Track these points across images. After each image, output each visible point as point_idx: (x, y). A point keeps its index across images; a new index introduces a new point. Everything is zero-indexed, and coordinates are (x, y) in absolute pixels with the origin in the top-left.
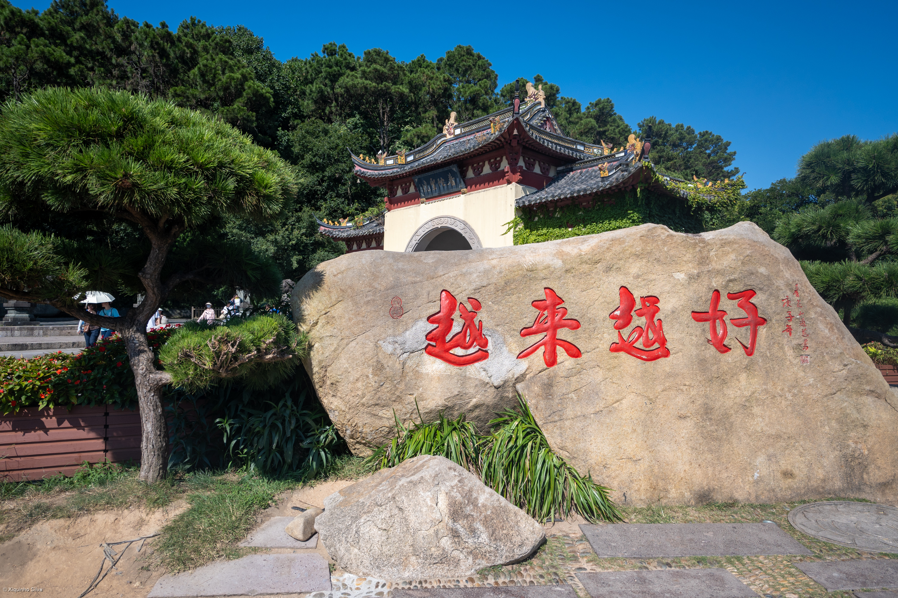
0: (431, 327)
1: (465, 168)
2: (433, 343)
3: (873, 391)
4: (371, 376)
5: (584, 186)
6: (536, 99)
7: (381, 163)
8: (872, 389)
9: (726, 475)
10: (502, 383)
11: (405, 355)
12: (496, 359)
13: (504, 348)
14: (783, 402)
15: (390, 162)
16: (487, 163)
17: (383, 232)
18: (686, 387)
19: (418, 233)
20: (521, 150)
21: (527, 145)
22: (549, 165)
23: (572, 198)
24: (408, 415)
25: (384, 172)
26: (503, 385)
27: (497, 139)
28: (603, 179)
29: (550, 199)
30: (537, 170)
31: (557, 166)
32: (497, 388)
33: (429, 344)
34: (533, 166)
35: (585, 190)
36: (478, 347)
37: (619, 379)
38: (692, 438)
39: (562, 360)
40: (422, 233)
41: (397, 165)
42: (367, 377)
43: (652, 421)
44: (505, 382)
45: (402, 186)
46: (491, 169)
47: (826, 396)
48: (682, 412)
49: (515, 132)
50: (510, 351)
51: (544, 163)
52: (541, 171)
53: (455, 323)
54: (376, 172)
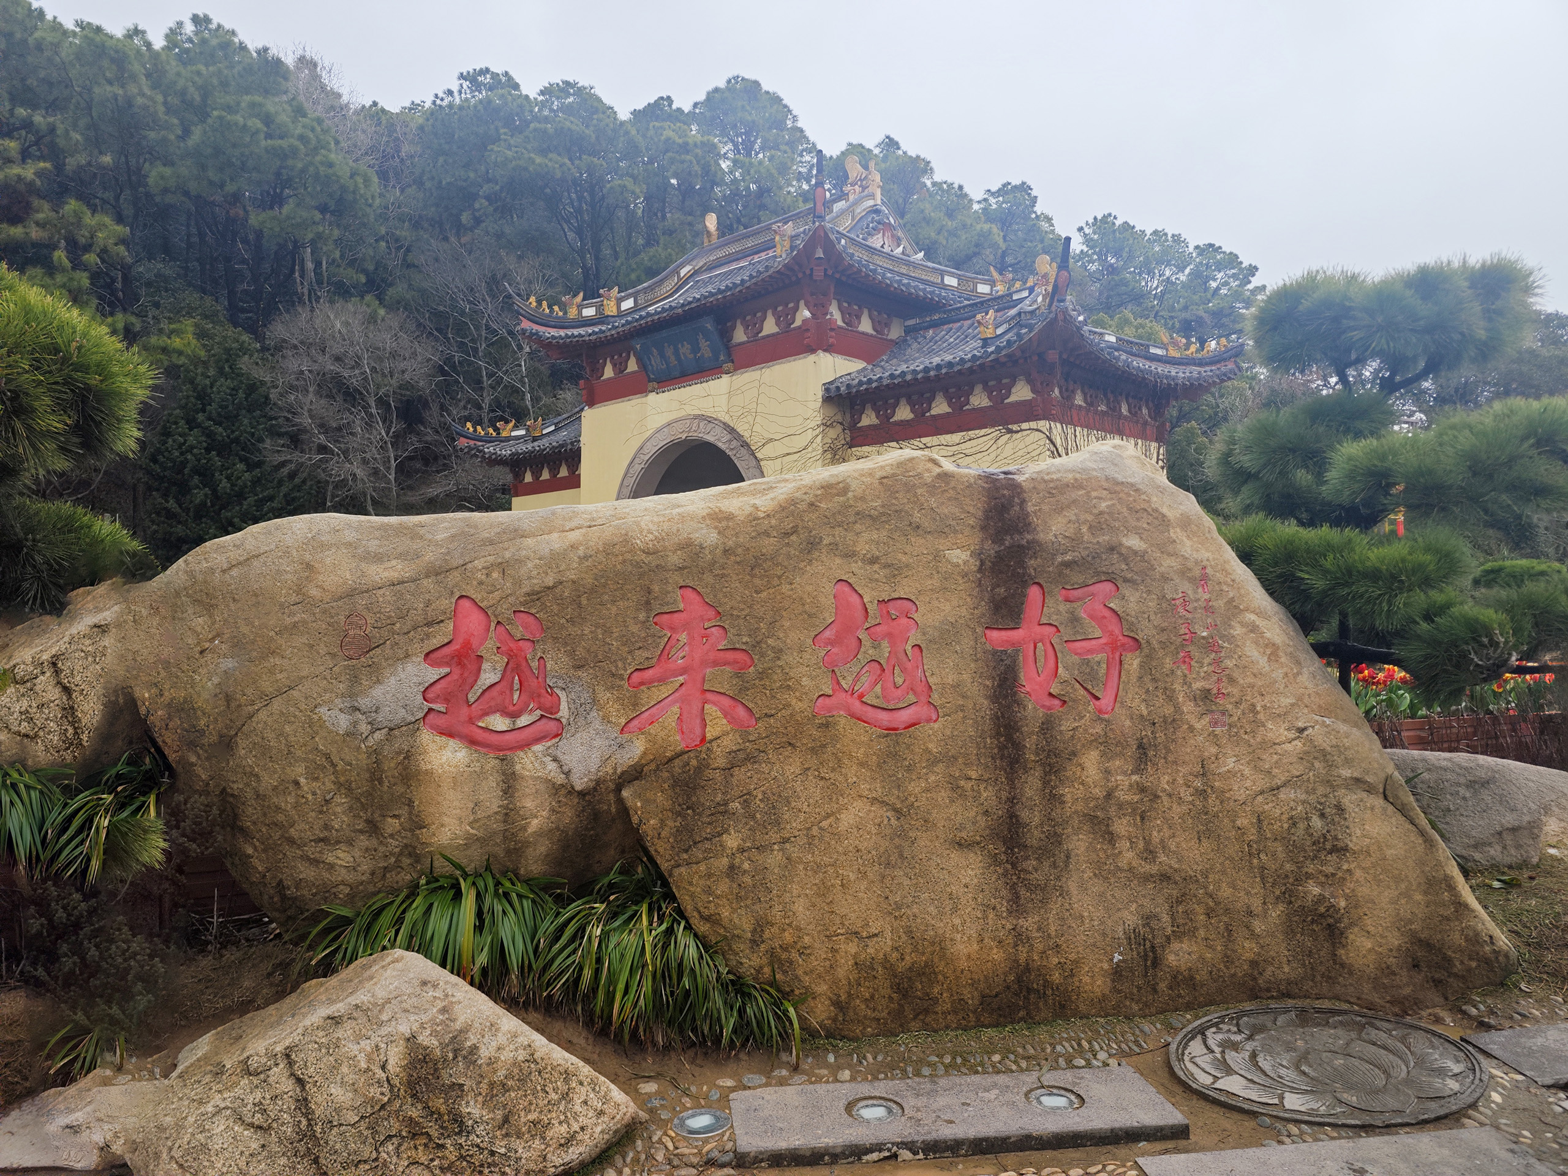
0: (433, 674)
1: (729, 324)
2: (440, 707)
3: (1357, 780)
4: (302, 781)
5: (949, 358)
6: (864, 188)
7: (573, 313)
8: (1355, 775)
9: (1055, 960)
10: (592, 785)
11: (378, 735)
12: (578, 735)
13: (594, 714)
14: (1174, 806)
15: (589, 312)
16: (769, 314)
17: (580, 448)
18: (973, 782)
19: (645, 450)
20: (832, 289)
21: (844, 279)
22: (888, 315)
23: (927, 379)
24: (393, 860)
25: (576, 332)
26: (595, 789)
27: (785, 266)
28: (986, 342)
29: (885, 382)
30: (866, 326)
31: (905, 317)
32: (582, 794)
33: (430, 710)
34: (859, 317)
35: (950, 364)
36: (539, 713)
37: (833, 770)
38: (985, 887)
39: (716, 734)
40: (651, 449)
41: (601, 318)
42: (297, 783)
43: (901, 856)
44: (598, 782)
45: (612, 358)
46: (777, 324)
47: (1262, 792)
48: (964, 834)
49: (820, 253)
50: (606, 719)
51: (879, 314)
52: (874, 329)
53: (486, 666)
54: (562, 333)
